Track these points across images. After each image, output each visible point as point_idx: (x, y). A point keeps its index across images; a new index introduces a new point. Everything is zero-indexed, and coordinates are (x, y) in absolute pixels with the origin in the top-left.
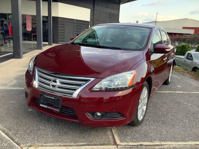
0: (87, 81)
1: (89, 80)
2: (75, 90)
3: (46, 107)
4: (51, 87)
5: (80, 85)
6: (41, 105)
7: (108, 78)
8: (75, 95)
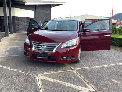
0: (58, 44)
1: (59, 44)
2: (54, 48)
3: (41, 57)
4: (42, 49)
5: (56, 46)
6: (38, 57)
7: (66, 43)
8: (54, 50)
